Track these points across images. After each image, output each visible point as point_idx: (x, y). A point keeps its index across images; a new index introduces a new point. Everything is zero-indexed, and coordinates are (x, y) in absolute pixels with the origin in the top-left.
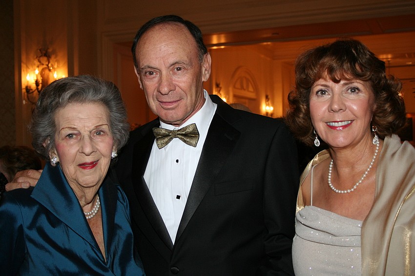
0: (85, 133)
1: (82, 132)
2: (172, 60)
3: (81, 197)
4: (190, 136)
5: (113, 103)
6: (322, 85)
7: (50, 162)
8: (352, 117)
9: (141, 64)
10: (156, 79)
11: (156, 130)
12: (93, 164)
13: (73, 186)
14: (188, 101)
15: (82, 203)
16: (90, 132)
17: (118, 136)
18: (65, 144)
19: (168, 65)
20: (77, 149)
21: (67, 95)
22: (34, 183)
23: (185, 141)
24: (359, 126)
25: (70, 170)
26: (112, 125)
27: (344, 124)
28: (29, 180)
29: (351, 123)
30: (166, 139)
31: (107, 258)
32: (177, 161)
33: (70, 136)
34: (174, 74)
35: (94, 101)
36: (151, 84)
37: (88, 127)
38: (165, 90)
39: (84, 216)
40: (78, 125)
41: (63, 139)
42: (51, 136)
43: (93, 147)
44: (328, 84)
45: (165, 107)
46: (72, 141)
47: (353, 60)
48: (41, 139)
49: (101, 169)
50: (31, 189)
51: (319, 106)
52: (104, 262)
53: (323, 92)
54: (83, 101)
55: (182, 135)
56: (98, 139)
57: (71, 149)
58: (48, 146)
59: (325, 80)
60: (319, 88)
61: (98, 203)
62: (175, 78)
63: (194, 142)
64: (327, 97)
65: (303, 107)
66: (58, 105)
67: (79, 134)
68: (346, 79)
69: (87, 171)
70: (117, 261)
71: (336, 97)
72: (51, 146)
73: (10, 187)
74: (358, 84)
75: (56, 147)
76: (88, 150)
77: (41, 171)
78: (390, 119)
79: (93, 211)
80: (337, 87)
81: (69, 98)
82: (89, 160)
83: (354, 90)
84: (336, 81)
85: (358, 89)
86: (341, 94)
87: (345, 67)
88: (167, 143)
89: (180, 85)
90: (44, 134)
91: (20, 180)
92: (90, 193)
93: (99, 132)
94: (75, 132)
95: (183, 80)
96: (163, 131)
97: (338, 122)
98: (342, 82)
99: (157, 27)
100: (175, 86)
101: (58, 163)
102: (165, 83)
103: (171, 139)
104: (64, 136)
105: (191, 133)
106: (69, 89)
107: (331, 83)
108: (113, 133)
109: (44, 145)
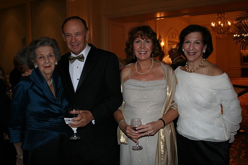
0: (46, 56)
1: (45, 56)
2: (76, 31)
3: (46, 78)
4: (81, 58)
5: (55, 46)
6: (138, 40)
7: (35, 67)
8: (147, 50)
9: (65, 32)
10: (70, 38)
11: (69, 57)
12: (49, 67)
13: (43, 74)
14: (81, 46)
15: (47, 80)
16: (48, 56)
17: (57, 57)
18: (39, 60)
19: (75, 33)
20: (44, 62)
21: (39, 44)
22: (30, 74)
23: (80, 60)
24: (149, 53)
25: (42, 69)
26: (55, 53)
27: (144, 52)
28: (29, 73)
29: (146, 52)
30: (73, 60)
31: (56, 98)
32: (78, 67)
33: (41, 57)
34: (77, 36)
35: (48, 45)
36: (69, 39)
37: (47, 54)
38: (74, 41)
39: (48, 84)
40: (43, 53)
41: (38, 59)
42: (34, 58)
43: (49, 61)
44: (140, 39)
45: (73, 47)
46: (42, 59)
47: (148, 33)
48: (31, 60)
49: (52, 68)
50: (29, 76)
51: (137, 46)
52: (55, 99)
53: (138, 42)
54: (44, 46)
55: (78, 58)
56: (50, 58)
57: (42, 62)
58: (33, 62)
59: (139, 38)
60: (137, 40)
61: (52, 80)
62: (77, 37)
63: (83, 61)
64: (139, 44)
65: (131, 46)
66: (36, 48)
67: (44, 56)
68: (146, 38)
69: (47, 69)
70: (59, 99)
71: (143, 44)
72: (34, 62)
73: (23, 75)
74: (149, 40)
75: (36, 61)
76: (47, 62)
77: (32, 69)
78: (157, 51)
79: (50, 83)
80: (143, 41)
81: (39, 45)
82: (48, 65)
83: (148, 42)
84: (143, 39)
85: (149, 42)
86: (144, 43)
87: (146, 34)
88: (74, 61)
89: (79, 40)
90: (32, 58)
91: (26, 73)
92: (49, 76)
93: (50, 56)
94: (42, 56)
95: (80, 38)
96: (72, 57)
97: (143, 52)
98: (145, 39)
99: (71, 20)
100: (77, 40)
101: (37, 67)
102: (73, 39)
103: (75, 60)
104: (39, 58)
105: (81, 57)
106: (39, 42)
107: (141, 39)
108: (56, 56)
109: (32, 61)
